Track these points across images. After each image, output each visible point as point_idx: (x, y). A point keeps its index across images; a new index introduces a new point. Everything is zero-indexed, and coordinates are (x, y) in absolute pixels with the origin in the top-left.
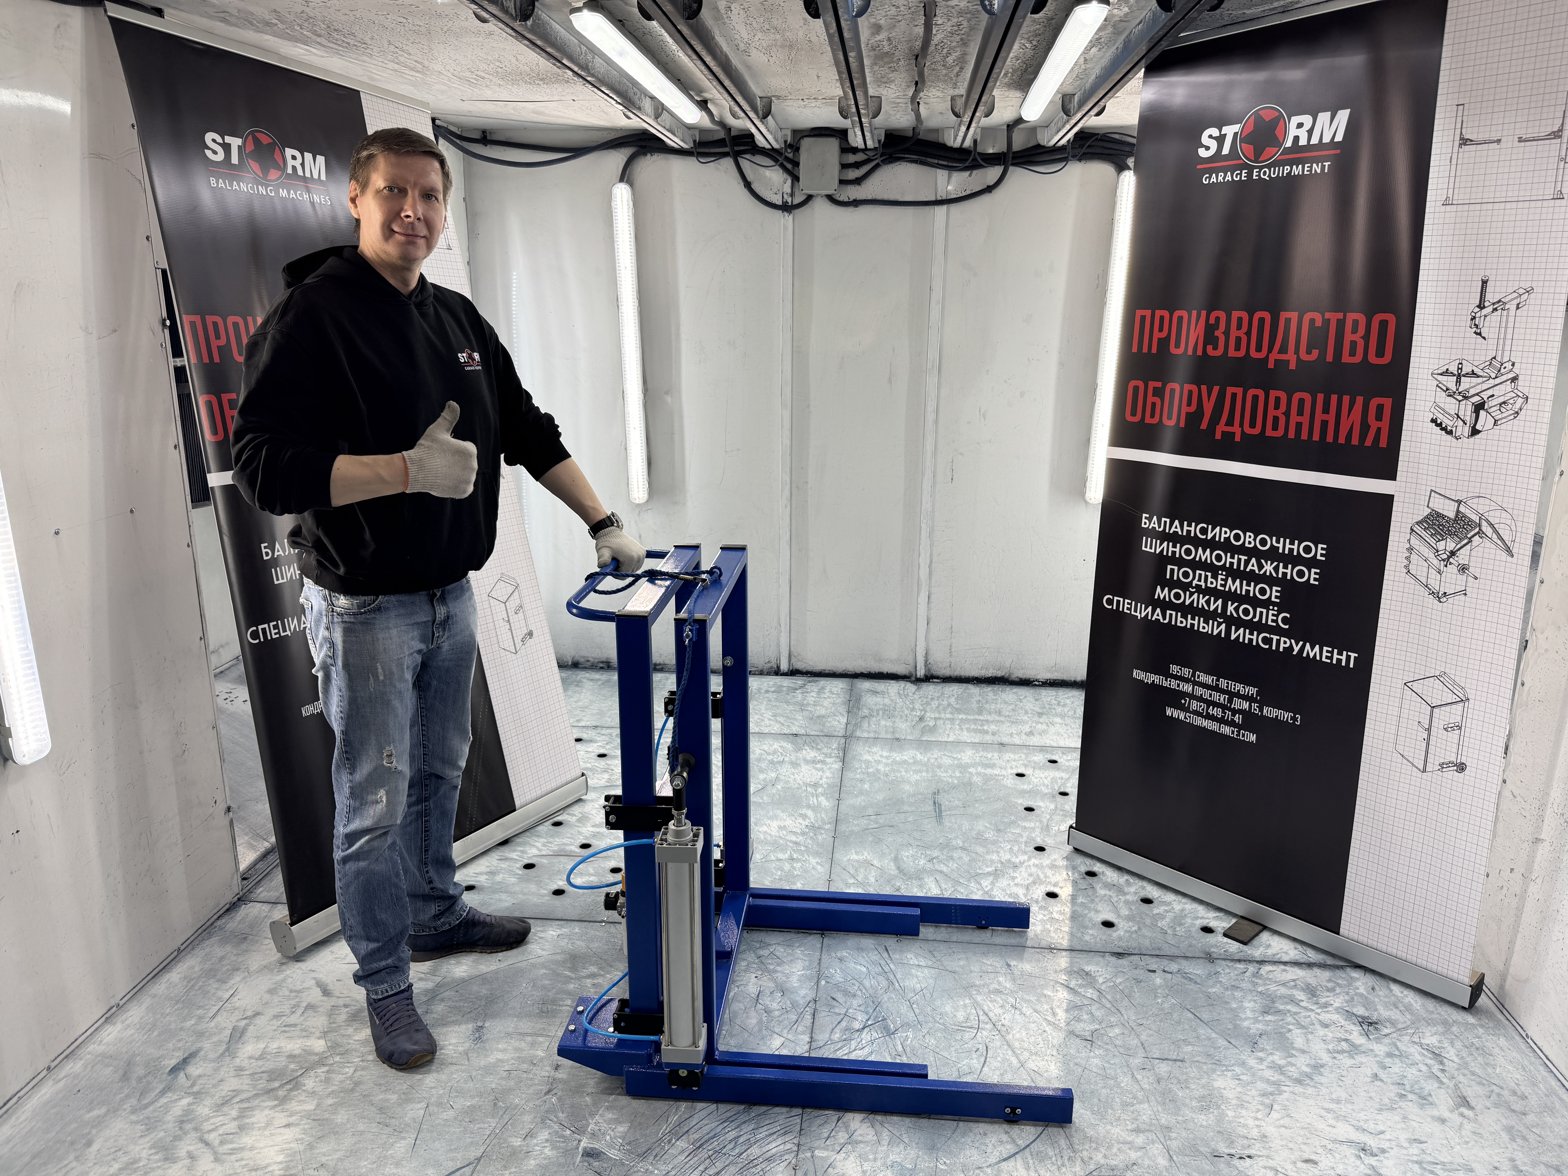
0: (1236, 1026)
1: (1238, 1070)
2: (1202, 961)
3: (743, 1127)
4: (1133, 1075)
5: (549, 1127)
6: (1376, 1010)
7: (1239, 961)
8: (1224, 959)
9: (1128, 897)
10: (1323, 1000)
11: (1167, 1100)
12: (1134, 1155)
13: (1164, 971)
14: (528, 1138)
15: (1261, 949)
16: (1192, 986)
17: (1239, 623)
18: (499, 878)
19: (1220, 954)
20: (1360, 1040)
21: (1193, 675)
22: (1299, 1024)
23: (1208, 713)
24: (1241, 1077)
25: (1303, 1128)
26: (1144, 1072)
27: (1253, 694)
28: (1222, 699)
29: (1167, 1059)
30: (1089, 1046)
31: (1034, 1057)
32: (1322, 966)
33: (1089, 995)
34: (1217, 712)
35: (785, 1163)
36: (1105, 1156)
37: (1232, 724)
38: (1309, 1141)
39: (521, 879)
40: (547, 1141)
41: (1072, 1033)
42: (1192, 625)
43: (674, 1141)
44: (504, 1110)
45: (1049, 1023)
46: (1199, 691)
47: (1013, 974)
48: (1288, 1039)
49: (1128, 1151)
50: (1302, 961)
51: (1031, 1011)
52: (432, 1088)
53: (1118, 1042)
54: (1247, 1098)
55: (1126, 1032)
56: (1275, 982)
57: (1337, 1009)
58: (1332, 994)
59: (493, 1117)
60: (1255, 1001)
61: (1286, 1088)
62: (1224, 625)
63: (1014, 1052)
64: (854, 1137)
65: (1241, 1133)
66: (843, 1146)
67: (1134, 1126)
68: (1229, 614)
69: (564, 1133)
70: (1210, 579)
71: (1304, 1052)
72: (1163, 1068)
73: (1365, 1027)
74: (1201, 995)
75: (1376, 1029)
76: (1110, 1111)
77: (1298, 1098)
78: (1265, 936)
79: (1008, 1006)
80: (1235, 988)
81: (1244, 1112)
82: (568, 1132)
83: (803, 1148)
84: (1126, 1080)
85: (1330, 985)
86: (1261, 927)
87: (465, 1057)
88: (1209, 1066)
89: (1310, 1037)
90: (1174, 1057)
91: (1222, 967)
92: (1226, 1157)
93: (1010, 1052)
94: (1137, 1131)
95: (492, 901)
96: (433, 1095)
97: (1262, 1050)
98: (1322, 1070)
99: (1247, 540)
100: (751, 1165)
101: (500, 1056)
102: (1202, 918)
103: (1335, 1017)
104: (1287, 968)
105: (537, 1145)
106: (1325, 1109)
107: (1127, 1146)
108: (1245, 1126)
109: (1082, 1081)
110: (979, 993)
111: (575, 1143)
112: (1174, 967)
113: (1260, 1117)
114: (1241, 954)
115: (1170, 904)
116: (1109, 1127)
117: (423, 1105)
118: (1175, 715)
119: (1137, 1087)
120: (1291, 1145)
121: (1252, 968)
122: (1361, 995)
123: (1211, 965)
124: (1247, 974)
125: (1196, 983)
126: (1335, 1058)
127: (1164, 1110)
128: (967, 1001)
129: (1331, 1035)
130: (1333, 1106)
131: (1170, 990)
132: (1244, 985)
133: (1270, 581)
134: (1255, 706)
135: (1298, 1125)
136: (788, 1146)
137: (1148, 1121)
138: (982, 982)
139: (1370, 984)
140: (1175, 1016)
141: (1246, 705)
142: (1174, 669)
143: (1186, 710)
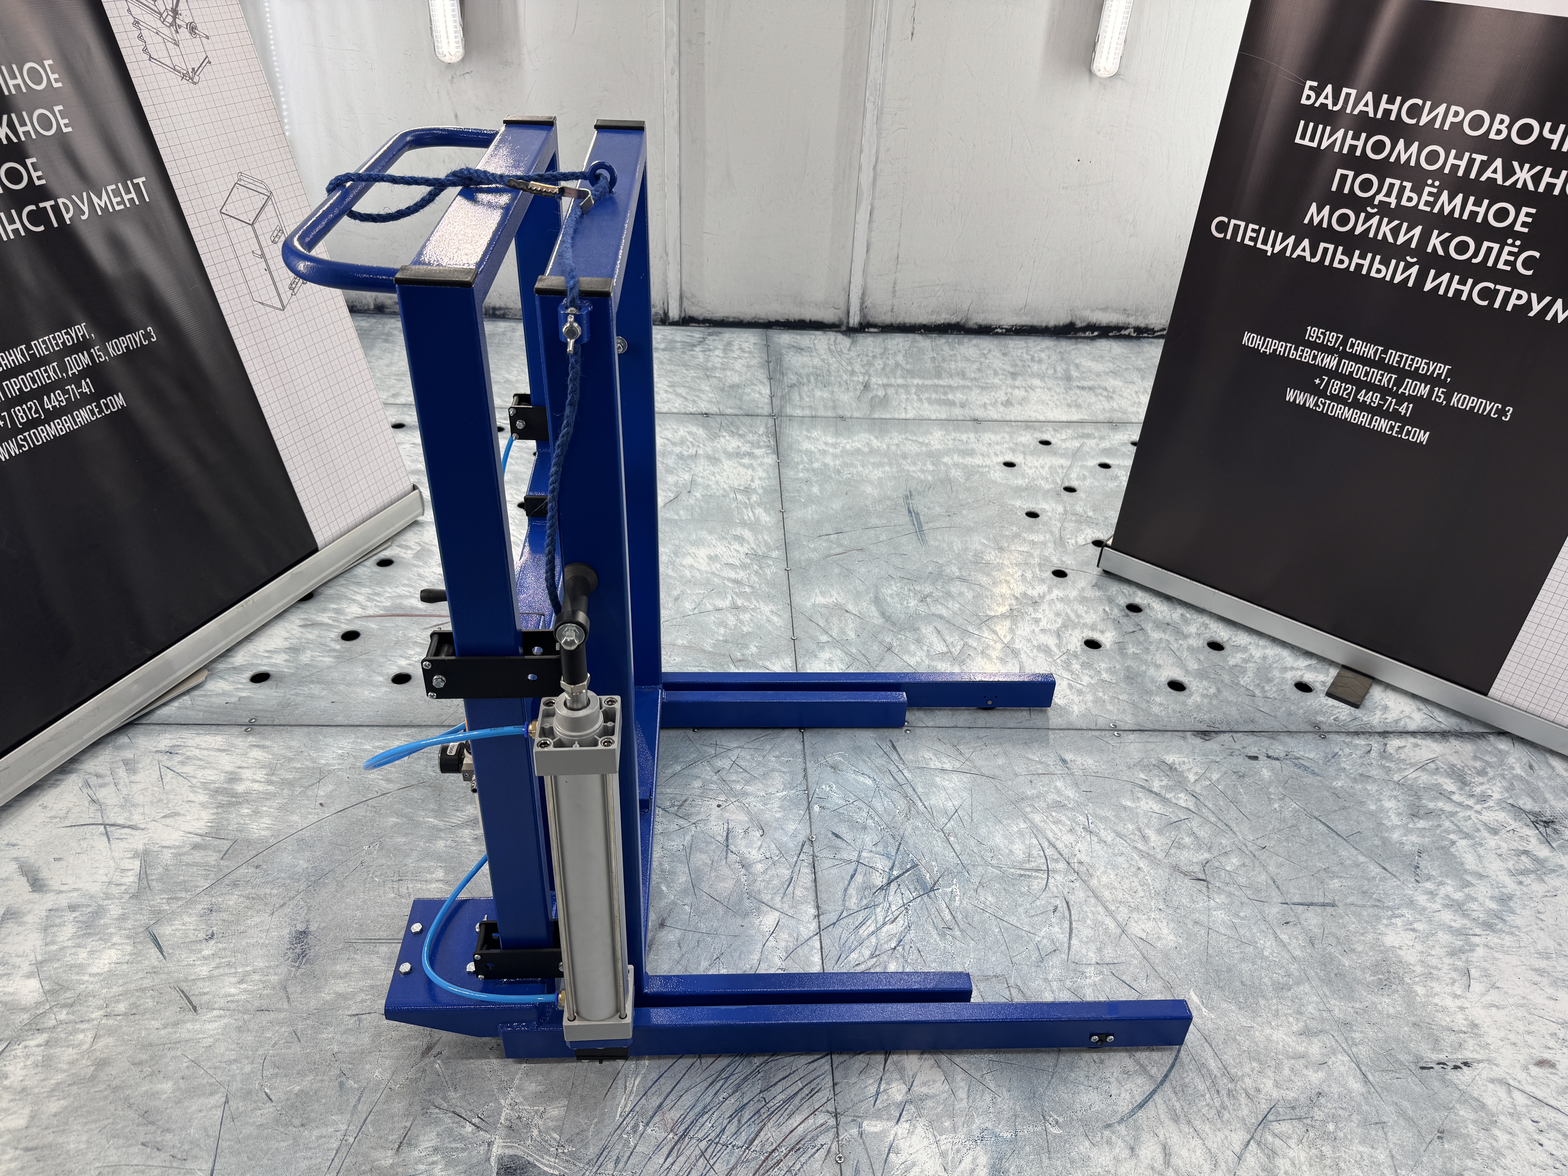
0: (1385, 841)
1: (1408, 914)
2: (1310, 737)
3: (745, 1088)
4: (1276, 937)
5: (437, 1122)
6: (1545, 801)
7: (1357, 733)
8: (1338, 733)
9: (1192, 641)
10: (1478, 790)
11: (1332, 975)
12: (1316, 1077)
13: (1269, 757)
14: (404, 1148)
15: (1379, 713)
16: (1310, 779)
17: (1444, 264)
18: (305, 658)
19: (1331, 725)
20: (1543, 852)
21: (1344, 343)
22: (1461, 831)
23: (1355, 398)
24: (1415, 925)
25: (1519, 1006)
26: (1289, 929)
27: (1440, 375)
28: (1385, 380)
29: (1312, 904)
30: (1204, 890)
31: (1135, 916)
32: (1459, 735)
33: (1182, 803)
34: (1372, 399)
35: (823, 1152)
36: (1277, 1085)
37: (1394, 416)
38: (1532, 1028)
39: (340, 658)
40: (436, 1150)
41: (1176, 868)
42: (1359, 267)
43: (641, 1128)
44: (358, 1094)
45: (1143, 855)
46: (1348, 367)
47: (1073, 774)
48: (1455, 857)
49: (1305, 1072)
50: (1433, 728)
51: (1113, 835)
52: (230, 1062)
53: (1242, 880)
54: (1434, 962)
55: (1247, 861)
56: (1412, 765)
57: (1499, 802)
58: (1485, 780)
59: (341, 1111)
60: (1395, 797)
61: (1476, 940)
62: (1416, 267)
63: (1106, 908)
64: (914, 1088)
65: (1444, 1024)
66: (902, 1107)
67: (1301, 1025)
68: (1429, 250)
69: (463, 1131)
70: (1407, 193)
71: (1481, 876)
72: (1312, 919)
73: (1542, 829)
74: (1326, 793)
75: (1556, 831)
76: (1262, 1002)
77: (1497, 955)
78: (1377, 694)
79: (1079, 830)
80: (1365, 777)
81: (1437, 987)
82: (469, 1128)
83: (843, 1119)
84: (1268, 944)
85: (1478, 764)
86: (1370, 681)
87: (282, 994)
88: (1370, 910)
89: (1481, 850)
90: (1321, 900)
91: (1337, 743)
92: (1437, 1067)
93: (1100, 909)
94: (1307, 1033)
95: (299, 699)
96: (233, 1077)
97: (1429, 878)
98: (1511, 904)
99: (1496, 126)
100: (770, 1163)
101: (341, 987)
102: (1292, 669)
103: (1502, 816)
104: (1419, 742)
105: (419, 1161)
106: (1535, 970)
107: (1302, 1062)
108: (1444, 1010)
109: (1211, 951)
110: (1035, 809)
111: (483, 1149)
112: (1278, 749)
113: (1459, 992)
114: (1356, 723)
115: (1245, 649)
116: (1268, 1031)
117: (219, 1098)
118: (1300, 400)
119: (1287, 956)
120: (1513, 1037)
121: (1376, 744)
122: (1520, 778)
123: (1324, 742)
124: (1373, 754)
125: (1313, 773)
126: (1521, 883)
127: (1333, 992)
128: (1023, 825)
129: (1504, 845)
130: (1543, 964)
131: (1285, 788)
132: (1374, 772)
133: (1520, 197)
134: (1439, 391)
135: (1511, 1001)
136: (821, 1118)
137: (1316, 1014)
138: (1034, 792)
139: (1525, 760)
140: (1303, 829)
141: (1423, 390)
142: (1313, 333)
143: (1321, 393)
